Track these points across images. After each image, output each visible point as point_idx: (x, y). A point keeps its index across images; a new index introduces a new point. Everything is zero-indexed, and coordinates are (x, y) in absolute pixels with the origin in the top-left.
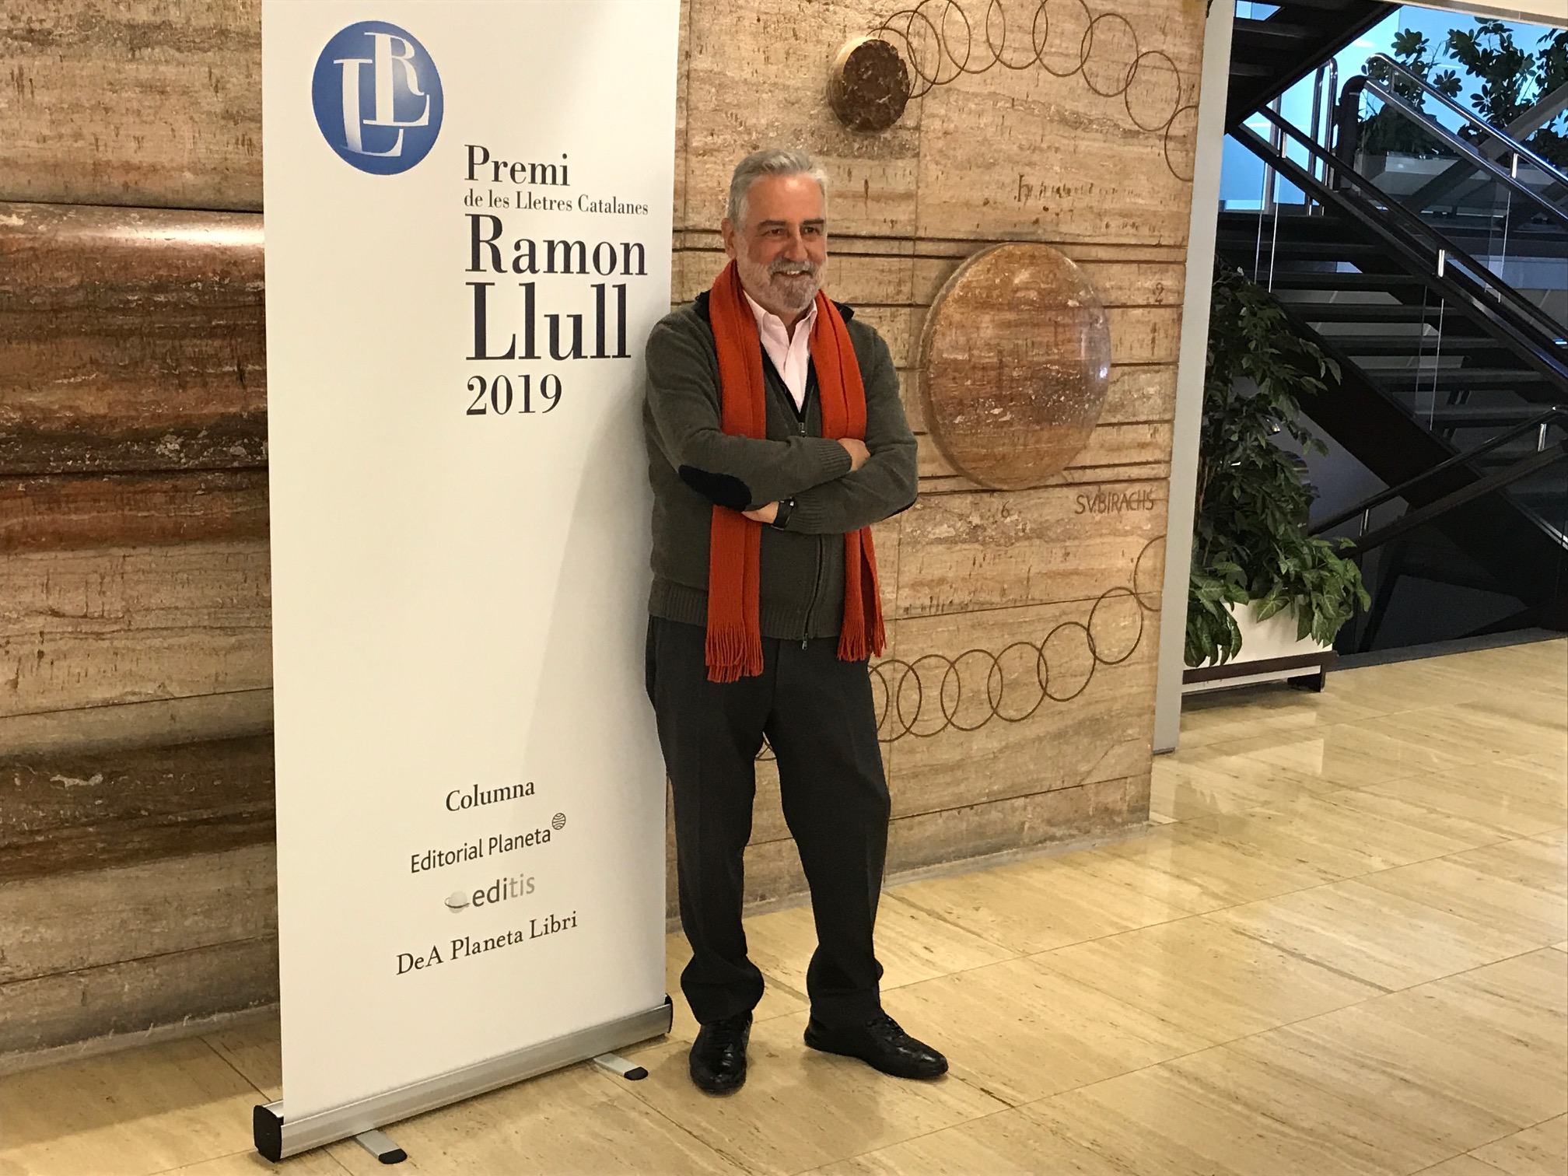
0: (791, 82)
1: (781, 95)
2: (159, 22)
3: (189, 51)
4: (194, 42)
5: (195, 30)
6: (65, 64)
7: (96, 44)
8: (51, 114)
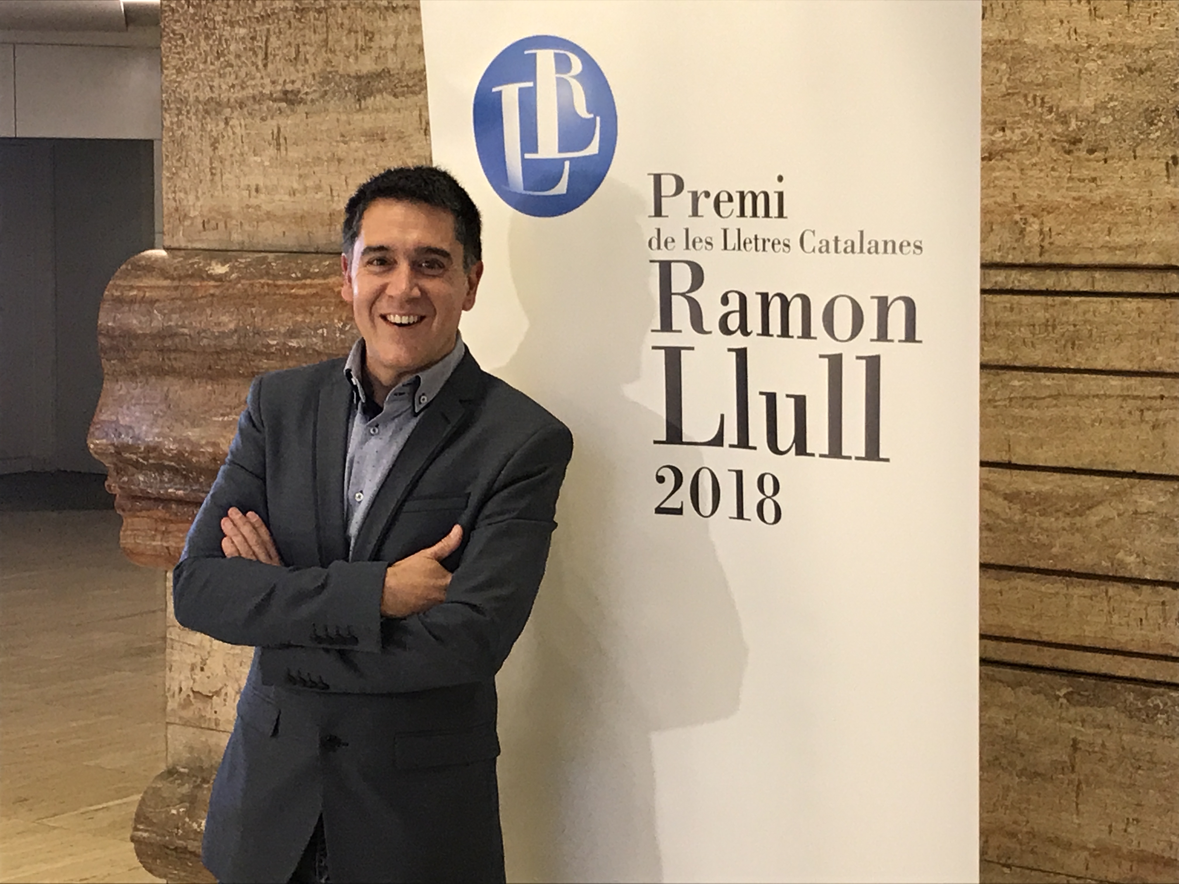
0: (1136, 41)
1: (1119, 62)
2: (379, 71)
3: (403, 96)
4: (407, 86)
5: (409, 74)
6: (310, 120)
7: (332, 99)
8: (299, 169)
